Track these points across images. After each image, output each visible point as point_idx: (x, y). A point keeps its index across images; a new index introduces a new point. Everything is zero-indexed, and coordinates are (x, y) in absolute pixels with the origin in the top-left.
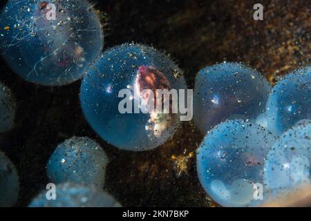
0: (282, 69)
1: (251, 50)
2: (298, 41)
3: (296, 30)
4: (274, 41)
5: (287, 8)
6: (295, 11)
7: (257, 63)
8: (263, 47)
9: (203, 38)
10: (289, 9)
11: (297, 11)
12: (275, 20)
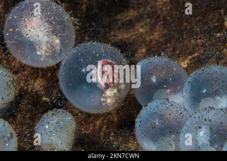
0: (193, 55)
1: (174, 40)
2: (205, 36)
3: (204, 27)
4: (189, 35)
5: (198, 12)
6: (203, 14)
7: (177, 50)
8: (181, 39)
9: (141, 30)
10: (199, 12)
11: (205, 14)
12: (190, 20)
